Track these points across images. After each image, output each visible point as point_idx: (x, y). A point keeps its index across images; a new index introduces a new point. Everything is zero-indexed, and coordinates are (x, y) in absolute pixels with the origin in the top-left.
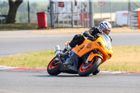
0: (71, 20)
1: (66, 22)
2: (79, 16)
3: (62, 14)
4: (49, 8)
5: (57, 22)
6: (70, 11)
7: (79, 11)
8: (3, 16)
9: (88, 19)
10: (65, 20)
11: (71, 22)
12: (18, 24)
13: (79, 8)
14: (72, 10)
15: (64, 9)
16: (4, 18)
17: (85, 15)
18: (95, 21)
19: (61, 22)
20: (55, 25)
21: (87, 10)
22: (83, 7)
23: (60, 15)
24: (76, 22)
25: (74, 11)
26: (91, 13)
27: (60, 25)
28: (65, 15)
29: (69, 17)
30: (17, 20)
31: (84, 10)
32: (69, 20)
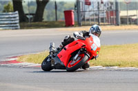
0: (97, 17)
1: (92, 20)
2: (105, 14)
3: (89, 12)
5: (84, 19)
6: (96, 9)
7: (106, 8)
8: (31, 14)
9: (115, 17)
10: (92, 17)
11: (97, 20)
12: (46, 22)
13: (105, 5)
14: (98, 8)
15: (91, 7)
16: (31, 16)
17: (112, 13)
19: (88, 20)
20: (82, 23)
21: (114, 8)
22: (110, 5)
23: (87, 13)
24: (102, 19)
25: (100, 9)
26: (117, 11)
27: (86, 23)
28: (92, 13)
29: (96, 15)
30: (45, 18)
31: (111, 7)
32: (95, 17)
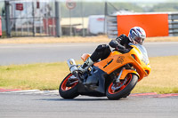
0: (31, 26)
1: (25, 30)
2: (42, 22)
3: (21, 19)
4: (3, 12)
5: (14, 29)
6: (31, 16)
7: (42, 15)
9: (54, 26)
10: (25, 26)
11: (32, 30)
13: (41, 11)
14: (33, 14)
15: (23, 13)
17: (50, 20)
18: (63, 28)
19: (19, 30)
20: (12, 33)
21: (53, 14)
22: (48, 10)
23: (18, 21)
24: (38, 29)
25: (36, 16)
26: (57, 18)
27: (18, 33)
28: (25, 20)
29: (30, 23)
31: (49, 14)
32: (29, 26)
